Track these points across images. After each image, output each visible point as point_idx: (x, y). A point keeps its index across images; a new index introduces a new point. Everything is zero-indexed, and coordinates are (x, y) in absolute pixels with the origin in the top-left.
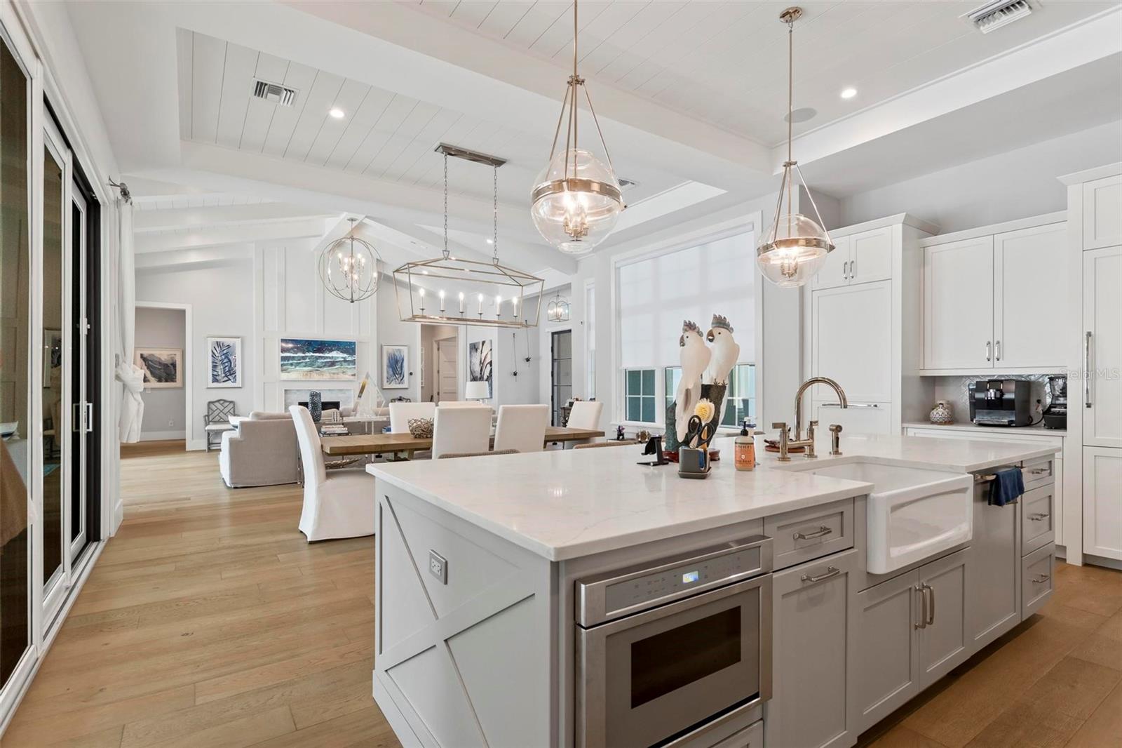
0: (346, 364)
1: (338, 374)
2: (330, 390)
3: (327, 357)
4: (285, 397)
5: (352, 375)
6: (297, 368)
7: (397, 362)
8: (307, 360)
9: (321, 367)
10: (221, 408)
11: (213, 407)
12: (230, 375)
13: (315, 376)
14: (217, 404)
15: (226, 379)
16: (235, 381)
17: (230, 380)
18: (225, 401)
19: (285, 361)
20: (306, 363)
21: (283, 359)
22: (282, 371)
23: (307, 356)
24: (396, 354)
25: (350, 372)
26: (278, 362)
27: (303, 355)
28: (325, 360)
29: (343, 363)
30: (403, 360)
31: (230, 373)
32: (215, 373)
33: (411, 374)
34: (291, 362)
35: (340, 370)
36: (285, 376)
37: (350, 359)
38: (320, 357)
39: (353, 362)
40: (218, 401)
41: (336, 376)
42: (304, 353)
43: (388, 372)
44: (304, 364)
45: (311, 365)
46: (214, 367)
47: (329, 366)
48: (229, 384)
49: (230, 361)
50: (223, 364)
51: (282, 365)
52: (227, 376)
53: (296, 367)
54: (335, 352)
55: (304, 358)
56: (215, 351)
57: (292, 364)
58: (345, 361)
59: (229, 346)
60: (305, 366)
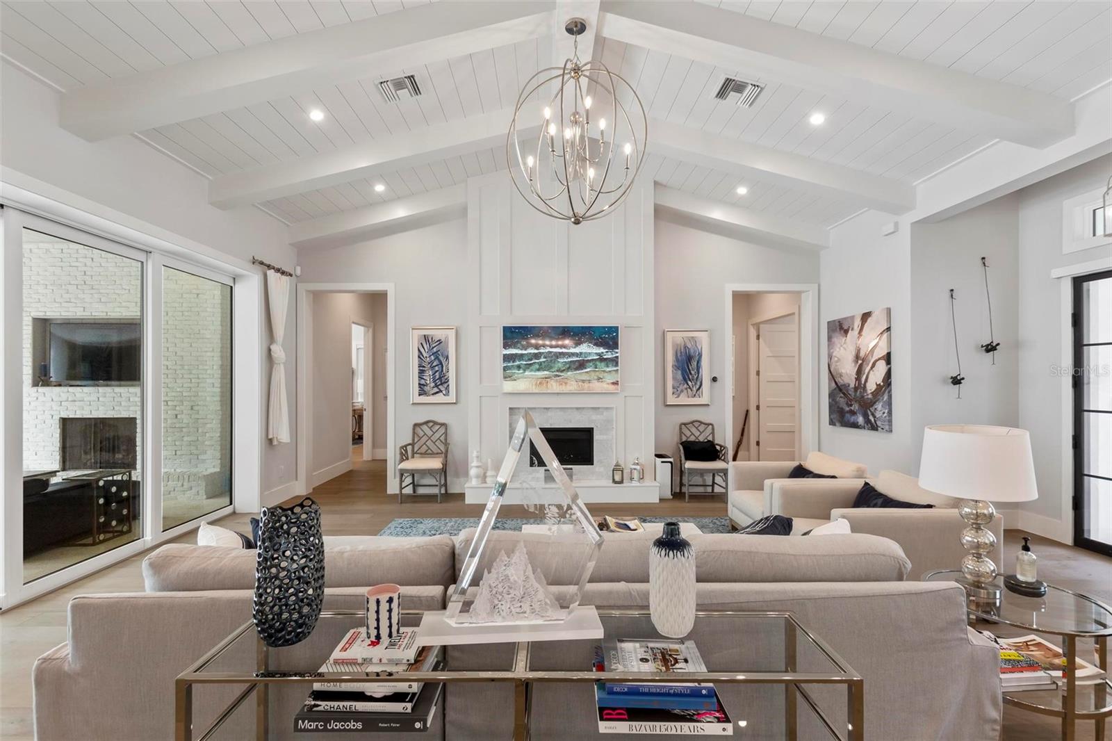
0: (603, 364)
1: (589, 381)
2: (577, 409)
3: (573, 354)
4: (510, 420)
5: (613, 383)
6: (527, 373)
7: (689, 358)
8: (542, 360)
9: (562, 371)
10: (429, 433)
11: (418, 430)
12: (441, 384)
13: (554, 386)
14: (425, 427)
15: (436, 390)
16: (447, 394)
17: (441, 391)
18: (435, 423)
19: (509, 362)
20: (540, 364)
21: (507, 358)
22: (505, 378)
23: (540, 353)
24: (689, 345)
25: (610, 378)
26: (500, 364)
27: (536, 351)
28: (570, 360)
29: (598, 363)
30: (700, 355)
31: (441, 382)
32: (423, 382)
33: (714, 379)
34: (517, 363)
35: (593, 374)
36: (509, 386)
37: (609, 356)
38: (561, 353)
39: (615, 361)
40: (426, 423)
41: (586, 385)
42: (538, 349)
43: (674, 378)
44: (537, 366)
45: (548, 368)
46: (421, 372)
47: (577, 369)
48: (440, 398)
49: (441, 364)
50: (432, 368)
51: (505, 369)
52: (436, 386)
53: (525, 370)
54: (585, 345)
55: (537, 356)
56: (422, 350)
57: (519, 367)
58: (602, 359)
59: (440, 342)
60: (538, 370)
